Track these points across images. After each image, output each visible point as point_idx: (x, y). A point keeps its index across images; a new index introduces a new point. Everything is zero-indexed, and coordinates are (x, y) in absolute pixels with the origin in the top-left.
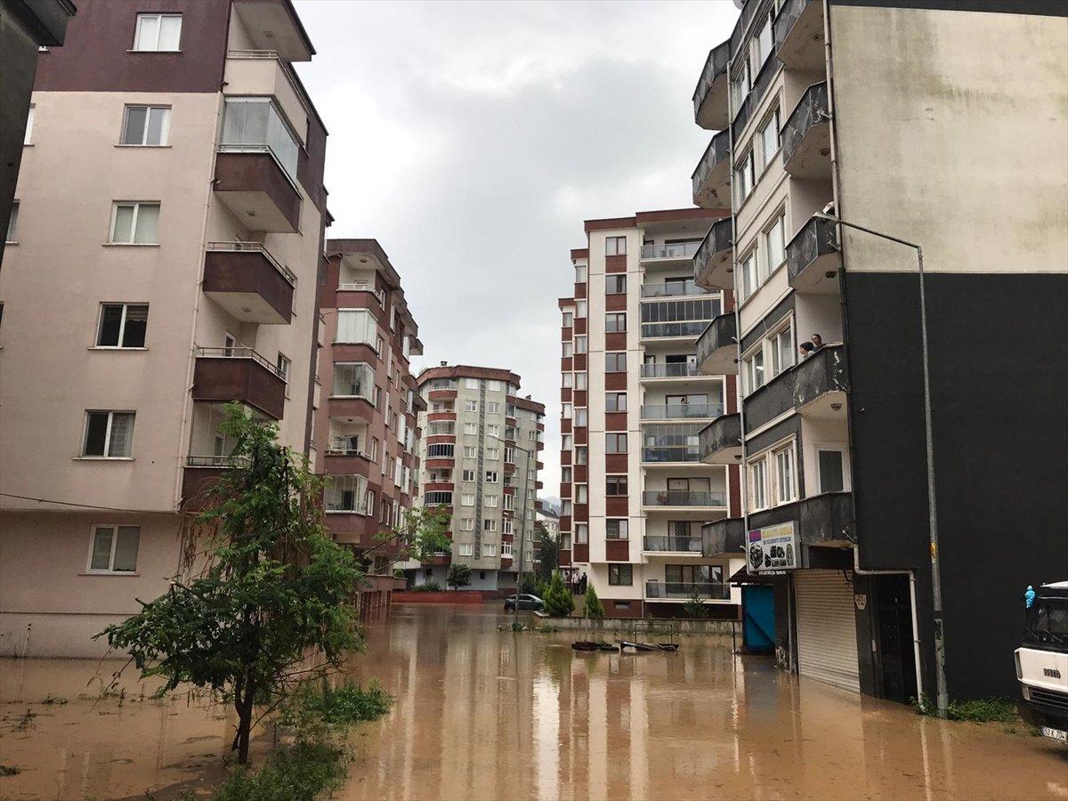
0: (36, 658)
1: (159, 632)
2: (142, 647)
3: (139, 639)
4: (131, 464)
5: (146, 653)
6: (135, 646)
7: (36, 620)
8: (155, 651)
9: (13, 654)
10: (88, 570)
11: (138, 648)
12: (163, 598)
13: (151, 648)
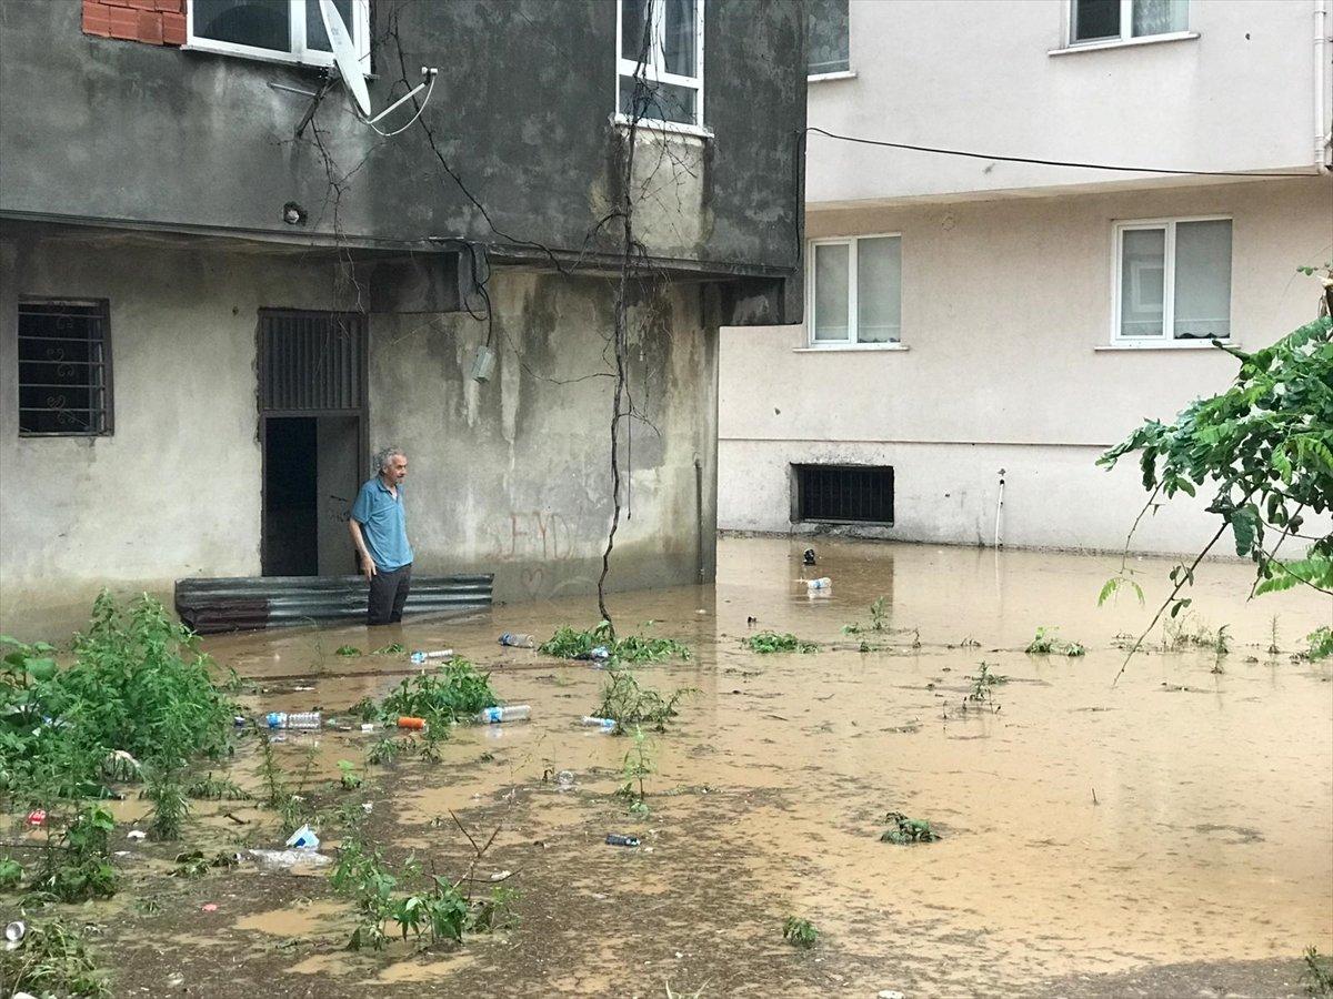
0: (1023, 549)
1: (1301, 440)
2: (1249, 492)
3: (1238, 465)
4: (1191, 48)
5: (1264, 514)
6: (1226, 488)
7: (1014, 462)
8: (1291, 506)
9: (975, 539)
10: (1116, 340)
11: (1237, 494)
12: (1303, 336)
13: (1279, 498)
